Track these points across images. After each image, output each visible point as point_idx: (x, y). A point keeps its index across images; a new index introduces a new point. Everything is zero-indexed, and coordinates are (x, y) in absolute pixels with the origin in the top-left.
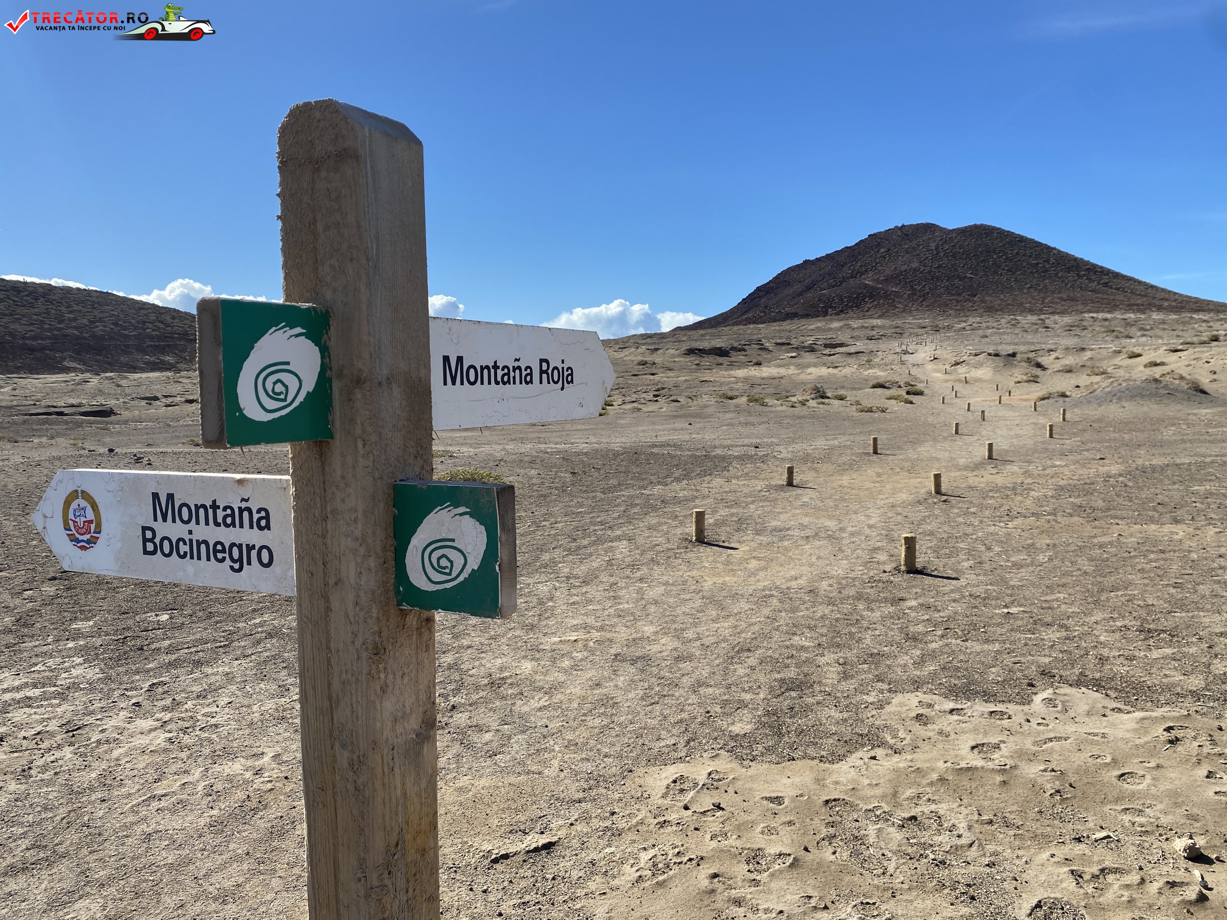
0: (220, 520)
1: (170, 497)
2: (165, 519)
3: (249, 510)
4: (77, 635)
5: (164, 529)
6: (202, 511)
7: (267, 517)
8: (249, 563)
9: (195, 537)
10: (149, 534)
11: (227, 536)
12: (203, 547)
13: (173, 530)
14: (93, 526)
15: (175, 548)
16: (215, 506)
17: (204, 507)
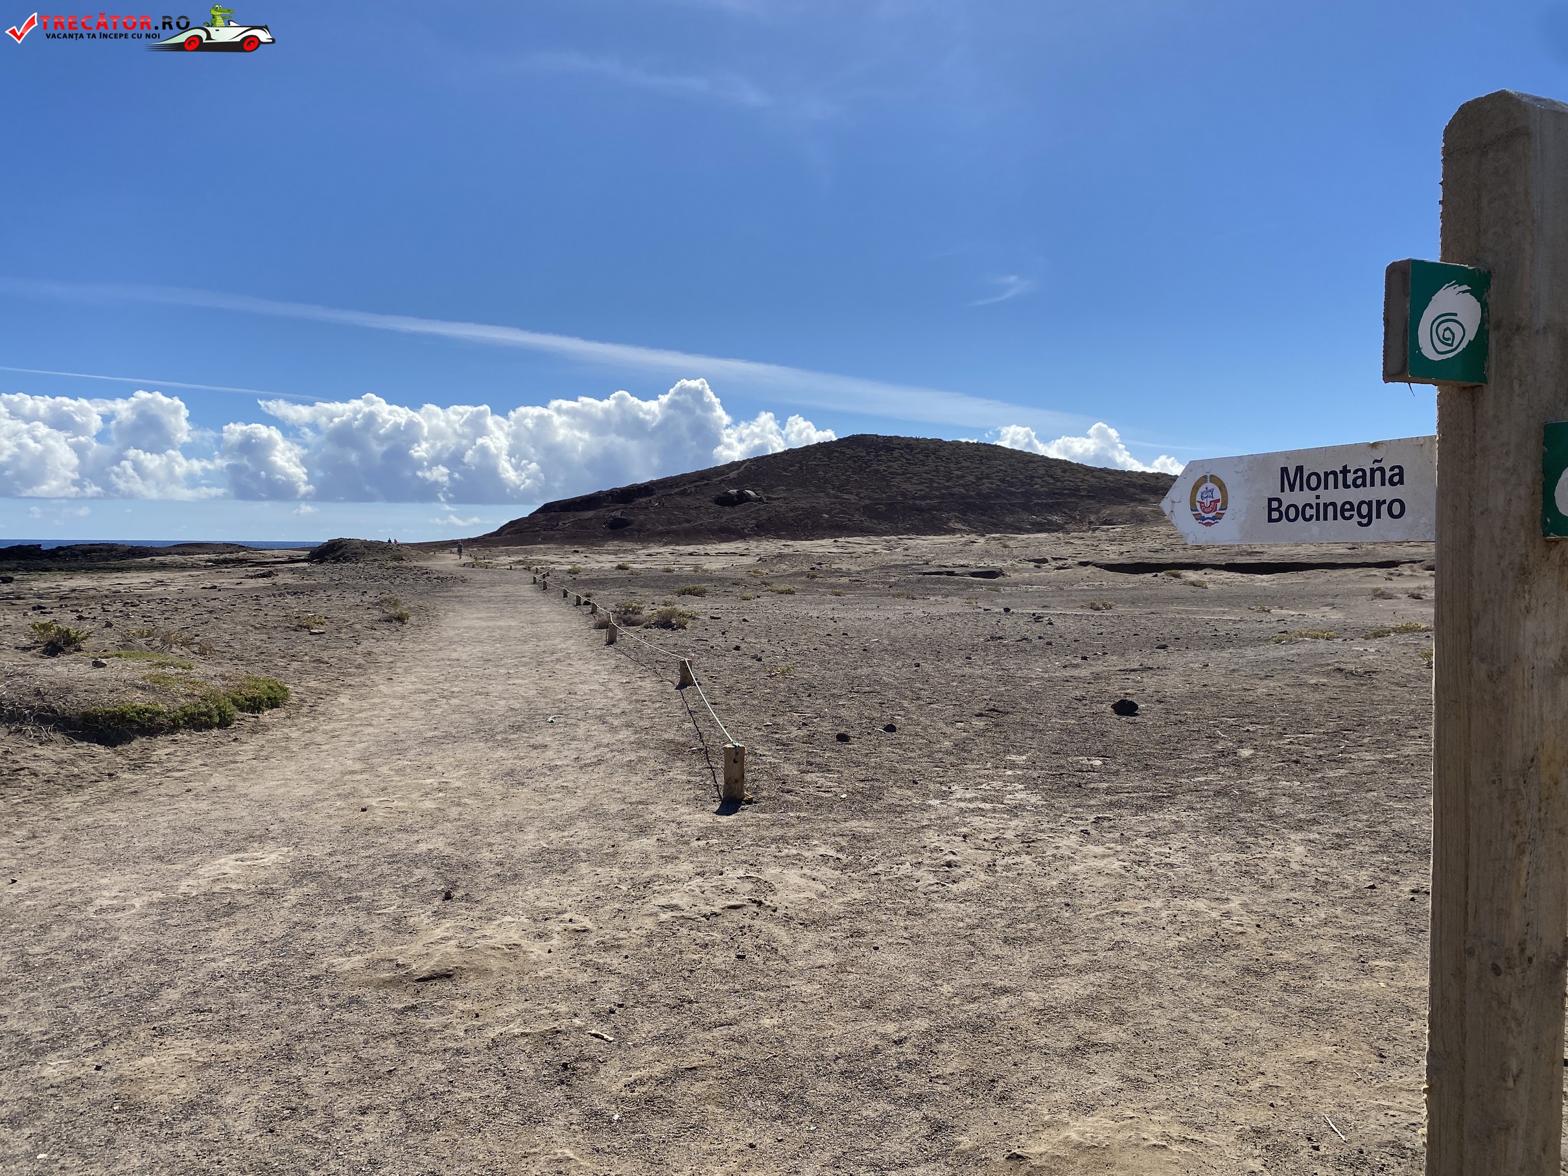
0: (1350, 482)
1: (1300, 469)
2: (1292, 488)
3: (1382, 470)
4: (1013, 766)
5: (1288, 498)
6: (1331, 477)
7: (1401, 474)
8: (1378, 516)
9: (1321, 501)
10: (1275, 504)
11: (1355, 495)
12: (1330, 509)
13: (1300, 497)
14: (1219, 505)
15: (1301, 513)
16: (1345, 471)
17: (1334, 473)
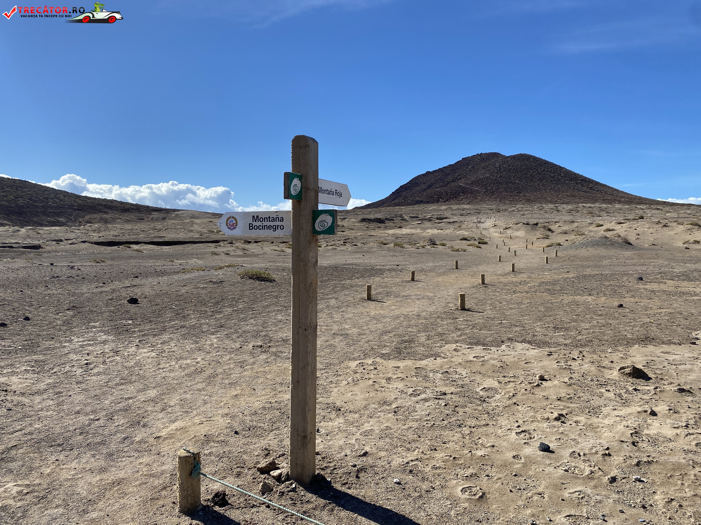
0: (270, 220)
1: (258, 216)
2: (256, 221)
3: (278, 218)
5: (255, 224)
6: (266, 219)
7: (283, 219)
8: (278, 229)
9: (263, 225)
10: (251, 225)
11: (272, 224)
12: (266, 227)
13: (258, 224)
14: (235, 225)
15: (258, 228)
16: (269, 218)
17: (267, 218)
